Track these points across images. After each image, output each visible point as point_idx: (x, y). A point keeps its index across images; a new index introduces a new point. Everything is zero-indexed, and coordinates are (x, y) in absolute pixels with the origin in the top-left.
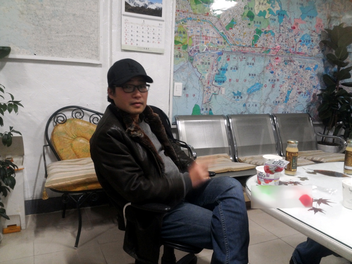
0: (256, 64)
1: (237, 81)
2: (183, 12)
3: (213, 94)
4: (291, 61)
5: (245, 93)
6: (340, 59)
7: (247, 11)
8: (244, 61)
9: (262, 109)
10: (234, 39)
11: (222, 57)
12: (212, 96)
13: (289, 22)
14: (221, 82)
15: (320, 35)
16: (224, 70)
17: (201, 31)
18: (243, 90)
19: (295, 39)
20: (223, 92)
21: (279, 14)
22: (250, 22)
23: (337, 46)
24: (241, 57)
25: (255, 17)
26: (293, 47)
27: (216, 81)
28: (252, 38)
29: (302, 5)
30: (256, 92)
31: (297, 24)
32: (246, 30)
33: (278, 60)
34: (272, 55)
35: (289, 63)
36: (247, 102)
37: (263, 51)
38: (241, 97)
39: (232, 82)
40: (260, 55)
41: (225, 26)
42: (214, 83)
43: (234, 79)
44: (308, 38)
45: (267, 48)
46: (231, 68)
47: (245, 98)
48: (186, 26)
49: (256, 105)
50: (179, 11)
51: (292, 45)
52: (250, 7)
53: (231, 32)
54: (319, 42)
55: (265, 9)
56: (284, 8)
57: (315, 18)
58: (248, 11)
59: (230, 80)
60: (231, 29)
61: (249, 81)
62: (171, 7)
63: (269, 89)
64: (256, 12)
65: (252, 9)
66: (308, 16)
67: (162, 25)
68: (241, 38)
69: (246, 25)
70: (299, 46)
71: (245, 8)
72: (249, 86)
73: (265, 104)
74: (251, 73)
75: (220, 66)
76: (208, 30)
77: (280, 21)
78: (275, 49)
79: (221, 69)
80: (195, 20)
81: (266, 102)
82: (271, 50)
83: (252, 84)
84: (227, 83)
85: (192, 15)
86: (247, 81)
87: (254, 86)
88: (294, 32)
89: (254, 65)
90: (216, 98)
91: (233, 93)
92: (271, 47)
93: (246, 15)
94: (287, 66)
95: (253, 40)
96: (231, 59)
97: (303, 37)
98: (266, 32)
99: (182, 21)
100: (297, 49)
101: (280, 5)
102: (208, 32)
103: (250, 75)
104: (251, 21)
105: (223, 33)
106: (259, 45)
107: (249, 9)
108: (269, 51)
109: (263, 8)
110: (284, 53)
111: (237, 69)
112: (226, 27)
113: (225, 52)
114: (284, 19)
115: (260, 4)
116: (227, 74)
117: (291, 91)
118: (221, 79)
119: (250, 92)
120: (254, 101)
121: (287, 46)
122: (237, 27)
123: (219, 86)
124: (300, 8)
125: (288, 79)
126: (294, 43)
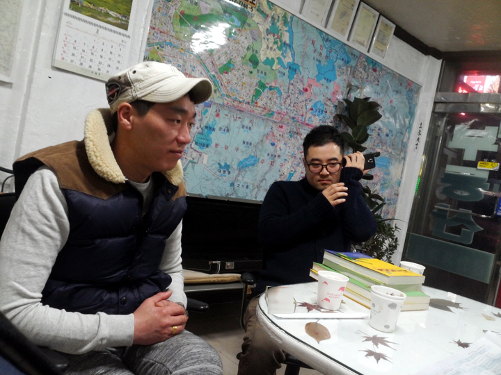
0: (255, 129)
1: (226, 148)
2: (161, 32)
3: (190, 161)
4: (297, 133)
5: (235, 167)
6: (357, 142)
7: (249, 54)
8: (238, 123)
9: (254, 193)
10: (229, 88)
11: (210, 110)
12: (188, 164)
13: (302, 81)
14: (203, 146)
15: (336, 106)
16: (210, 129)
17: (184, 66)
18: (233, 163)
19: (306, 106)
20: (205, 162)
21: (290, 68)
22: (252, 69)
23: (356, 124)
24: (235, 116)
25: (260, 64)
26: (303, 115)
27: (196, 143)
28: (252, 91)
29: (320, 61)
30: (250, 167)
31: (310, 86)
32: (246, 79)
33: (282, 130)
34: (276, 120)
35: (295, 136)
36: (236, 180)
37: (264, 113)
38: (229, 173)
39: (219, 148)
40: (260, 118)
41: (219, 67)
42: (193, 145)
43: (222, 145)
44: (321, 108)
45: (270, 111)
46: (220, 129)
47: (234, 174)
48: (163, 53)
49: (247, 187)
50: (154, 28)
51: (301, 113)
52: (255, 48)
53: (225, 77)
54: (334, 115)
55: (273, 56)
56: (298, 61)
57: (332, 83)
58: (252, 53)
59: (217, 145)
60: (226, 73)
61: (242, 151)
62: (144, 20)
63: (266, 166)
64: (262, 58)
65: (257, 52)
66: (325, 79)
67: (126, 42)
68: (239, 88)
69: (247, 72)
70: (309, 115)
71: (248, 49)
72: (241, 159)
73: (259, 187)
74: (246, 140)
75: (204, 123)
76: (194, 67)
77: (290, 78)
78: (279, 113)
79: (206, 127)
80: (177, 48)
81: (262, 184)
82: (275, 114)
83: (245, 156)
84: (211, 149)
85: (174, 40)
86: (240, 151)
87: (248, 159)
88: (306, 95)
89: (252, 130)
90: (193, 167)
91: (219, 164)
92: (275, 110)
93: (248, 58)
94: (293, 139)
95: (254, 96)
96: (222, 115)
97: (315, 104)
98: (271, 88)
99: (157, 44)
100: (307, 119)
101: (293, 55)
102: (193, 70)
103: (244, 142)
104: (254, 68)
105: (214, 76)
106: (260, 103)
107: (253, 51)
108: (272, 114)
109: (271, 55)
110: (290, 121)
111: (228, 131)
112: (219, 69)
113: (215, 103)
114: (295, 76)
115: (268, 47)
116: (213, 136)
117: (293, 174)
118: (205, 141)
119: (243, 167)
120: (245, 180)
121: (295, 113)
122: (235, 73)
123: (200, 150)
124: (317, 66)
125: (292, 156)
126: (304, 110)
